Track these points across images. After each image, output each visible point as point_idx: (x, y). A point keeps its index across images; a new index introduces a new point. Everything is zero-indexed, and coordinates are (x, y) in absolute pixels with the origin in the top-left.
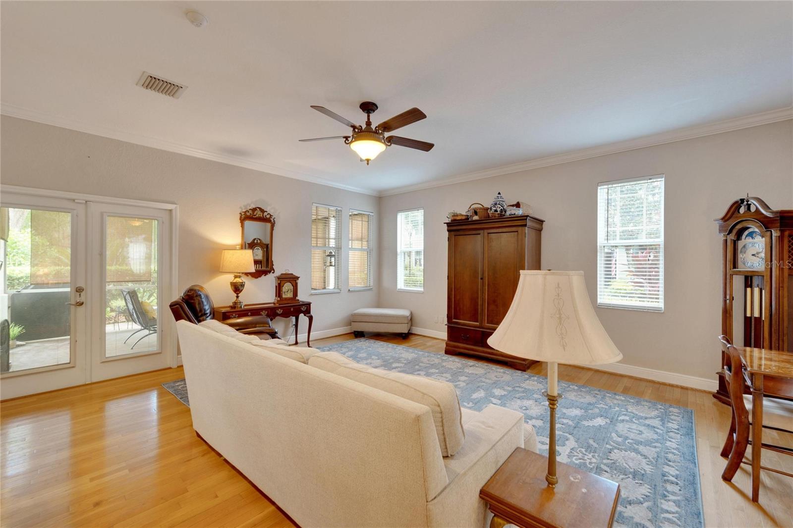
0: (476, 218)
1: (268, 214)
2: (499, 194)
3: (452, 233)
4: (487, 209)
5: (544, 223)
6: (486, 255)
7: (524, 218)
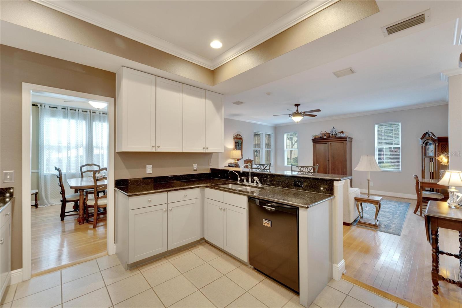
0: (325, 137)
2: (334, 127)
3: (315, 143)
4: (329, 134)
5: (353, 139)
6: (330, 152)
7: (346, 138)
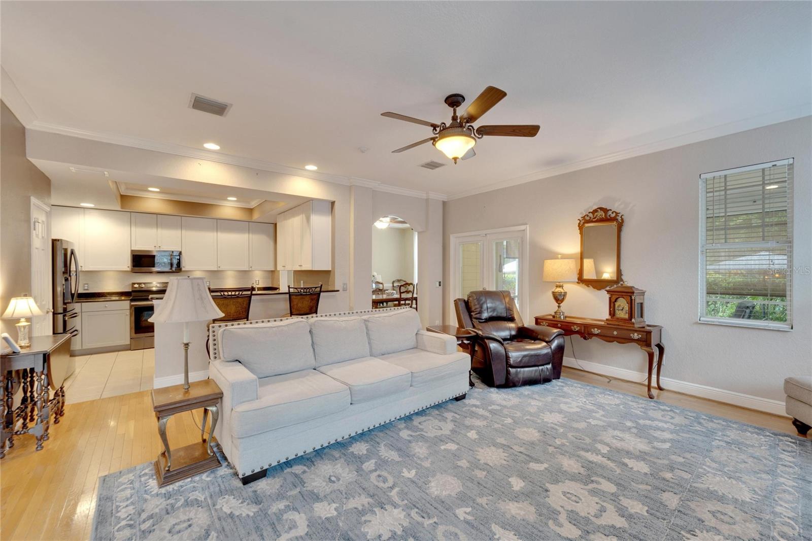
1: (613, 213)
